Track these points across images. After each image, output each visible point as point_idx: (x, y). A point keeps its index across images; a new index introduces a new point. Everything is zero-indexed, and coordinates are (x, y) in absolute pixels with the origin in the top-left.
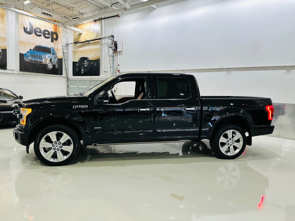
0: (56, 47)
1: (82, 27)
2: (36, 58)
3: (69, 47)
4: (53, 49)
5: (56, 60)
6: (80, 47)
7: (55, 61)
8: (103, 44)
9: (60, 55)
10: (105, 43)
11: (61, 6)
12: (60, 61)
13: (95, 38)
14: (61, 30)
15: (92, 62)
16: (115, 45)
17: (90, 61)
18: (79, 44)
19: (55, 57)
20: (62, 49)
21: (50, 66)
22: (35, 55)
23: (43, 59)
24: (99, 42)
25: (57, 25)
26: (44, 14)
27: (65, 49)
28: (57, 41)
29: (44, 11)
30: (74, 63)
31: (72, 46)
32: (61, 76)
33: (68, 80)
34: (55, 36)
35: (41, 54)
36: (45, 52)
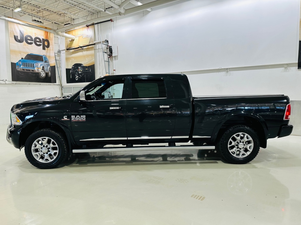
0: (48, 54)
1: (74, 33)
2: (28, 66)
3: (61, 54)
4: (45, 56)
5: (49, 68)
6: (73, 53)
7: (47, 69)
8: (97, 49)
9: (52, 63)
10: (99, 49)
11: (52, 13)
12: (53, 68)
13: (88, 44)
14: (52, 37)
15: (87, 68)
16: (110, 50)
17: (84, 67)
18: (72, 50)
19: (47, 64)
20: (54, 56)
21: (43, 74)
22: (27, 63)
23: (35, 67)
24: (93, 47)
25: (48, 32)
26: (35, 21)
27: (57, 56)
28: (49, 49)
29: (34, 18)
30: (68, 70)
31: (65, 52)
32: (55, 84)
33: (62, 87)
34: (46, 44)
35: (33, 62)
36: (37, 60)
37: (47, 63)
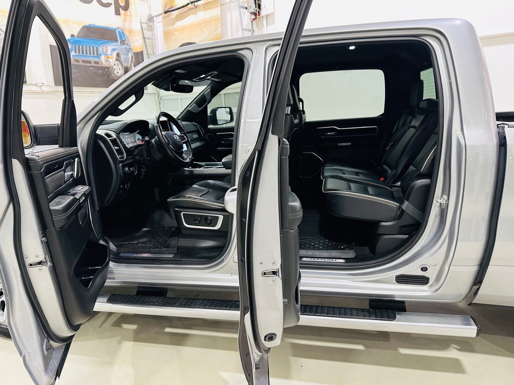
0: (127, 26)
2: (87, 53)
3: (155, 24)
4: (121, 31)
5: (130, 55)
6: (179, 18)
7: (127, 59)
9: (137, 44)
10: (231, 1)
12: (139, 57)
18: (174, 12)
19: (126, 48)
20: (141, 30)
21: (119, 71)
22: (83, 46)
23: (100, 55)
27: (146, 29)
28: (128, 12)
31: (162, 19)
34: (122, 1)
35: (95, 43)
36: (105, 39)
37: (125, 46)
